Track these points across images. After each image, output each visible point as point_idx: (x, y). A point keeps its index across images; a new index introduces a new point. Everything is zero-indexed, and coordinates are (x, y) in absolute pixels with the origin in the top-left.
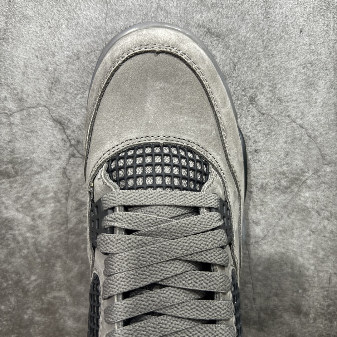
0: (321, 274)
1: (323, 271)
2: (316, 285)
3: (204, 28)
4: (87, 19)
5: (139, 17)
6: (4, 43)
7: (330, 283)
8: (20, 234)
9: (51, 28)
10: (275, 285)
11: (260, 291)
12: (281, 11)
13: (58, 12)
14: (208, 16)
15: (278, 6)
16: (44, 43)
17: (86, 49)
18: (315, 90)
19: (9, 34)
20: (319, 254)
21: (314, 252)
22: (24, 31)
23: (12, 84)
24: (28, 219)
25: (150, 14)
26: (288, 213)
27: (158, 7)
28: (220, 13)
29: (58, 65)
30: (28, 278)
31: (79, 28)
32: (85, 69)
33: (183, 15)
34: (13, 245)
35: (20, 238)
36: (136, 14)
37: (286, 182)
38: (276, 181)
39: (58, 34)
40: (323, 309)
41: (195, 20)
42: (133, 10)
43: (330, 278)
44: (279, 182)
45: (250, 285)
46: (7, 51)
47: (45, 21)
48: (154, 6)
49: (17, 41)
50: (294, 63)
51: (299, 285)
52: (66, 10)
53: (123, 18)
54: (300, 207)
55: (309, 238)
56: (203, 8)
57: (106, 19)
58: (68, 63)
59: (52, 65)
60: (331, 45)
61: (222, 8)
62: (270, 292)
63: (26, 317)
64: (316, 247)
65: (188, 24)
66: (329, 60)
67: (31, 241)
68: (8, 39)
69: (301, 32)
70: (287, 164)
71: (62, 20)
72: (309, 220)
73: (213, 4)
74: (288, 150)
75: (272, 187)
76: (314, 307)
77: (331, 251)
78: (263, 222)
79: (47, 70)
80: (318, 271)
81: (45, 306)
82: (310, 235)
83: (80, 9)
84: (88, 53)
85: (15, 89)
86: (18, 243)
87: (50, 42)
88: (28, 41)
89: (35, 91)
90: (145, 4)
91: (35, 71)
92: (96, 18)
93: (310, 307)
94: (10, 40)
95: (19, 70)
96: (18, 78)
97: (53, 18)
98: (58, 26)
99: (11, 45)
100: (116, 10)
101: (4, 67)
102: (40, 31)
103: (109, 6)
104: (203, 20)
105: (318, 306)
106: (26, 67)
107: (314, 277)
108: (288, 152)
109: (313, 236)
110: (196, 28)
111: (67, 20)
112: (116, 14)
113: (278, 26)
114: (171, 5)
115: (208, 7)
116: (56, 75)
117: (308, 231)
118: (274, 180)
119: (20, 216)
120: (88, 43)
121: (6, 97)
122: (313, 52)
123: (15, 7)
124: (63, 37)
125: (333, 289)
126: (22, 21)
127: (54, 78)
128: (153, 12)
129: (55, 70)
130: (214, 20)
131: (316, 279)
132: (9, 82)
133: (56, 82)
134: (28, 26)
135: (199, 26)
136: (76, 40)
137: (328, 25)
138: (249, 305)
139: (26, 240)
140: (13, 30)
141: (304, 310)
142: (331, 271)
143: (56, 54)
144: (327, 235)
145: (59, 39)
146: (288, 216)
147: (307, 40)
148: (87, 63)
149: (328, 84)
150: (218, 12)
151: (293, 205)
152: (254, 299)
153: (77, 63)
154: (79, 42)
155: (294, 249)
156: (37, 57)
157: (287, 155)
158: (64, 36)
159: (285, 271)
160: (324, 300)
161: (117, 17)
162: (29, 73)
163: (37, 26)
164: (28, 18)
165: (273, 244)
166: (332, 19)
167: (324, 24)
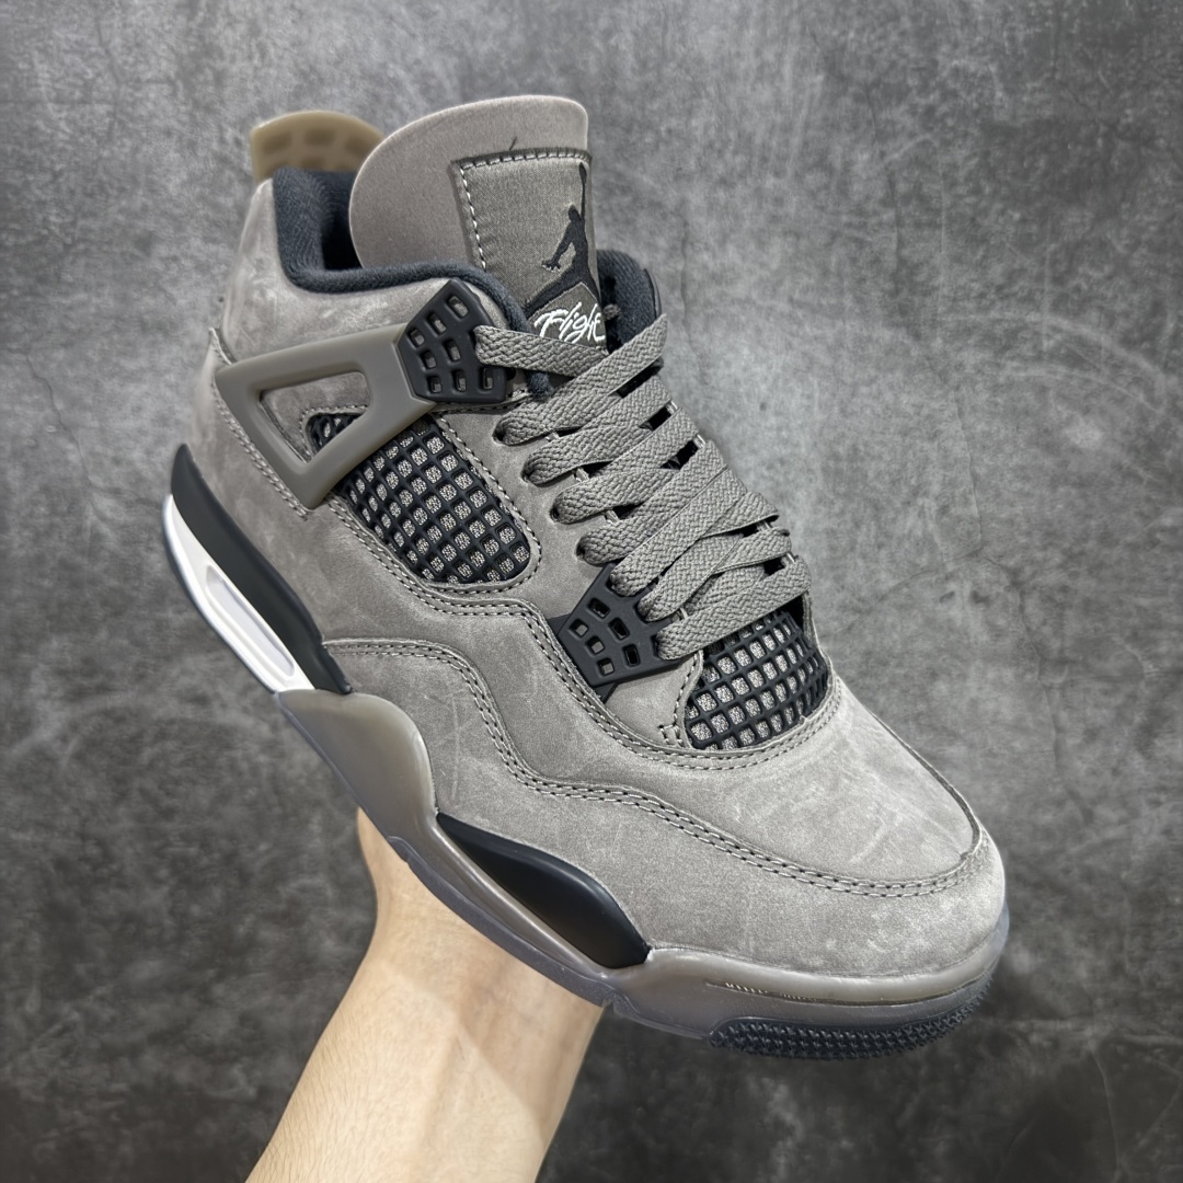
8: (247, 758)
12: (727, 372)
15: (722, 363)
24: (265, 730)
30: (252, 848)
34: (228, 780)
35: (244, 766)
50: (752, 461)
63: (241, 930)
66: (812, 455)
67: (265, 772)
69: (763, 407)
81: (282, 907)
86: (240, 774)
113: (722, 398)
119: (247, 722)
122: (785, 442)
139: (255, 770)
147: (773, 421)
149: (814, 498)
166: (816, 386)
167: (802, 395)
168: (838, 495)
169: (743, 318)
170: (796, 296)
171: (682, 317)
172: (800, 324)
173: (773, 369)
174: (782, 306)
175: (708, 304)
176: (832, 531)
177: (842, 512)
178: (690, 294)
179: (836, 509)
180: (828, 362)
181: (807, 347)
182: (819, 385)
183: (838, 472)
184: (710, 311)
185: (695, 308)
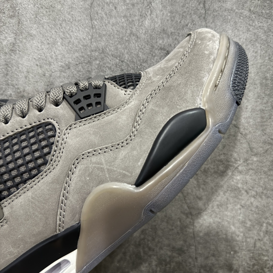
0: (248, 240)
1: (250, 237)
2: (244, 248)
3: (165, 50)
4: (77, 39)
5: (116, 39)
6: (12, 54)
7: (255, 247)
9: (50, 44)
10: (213, 247)
11: (201, 252)
13: (56, 33)
14: (168, 42)
16: (43, 55)
17: (76, 62)
18: (246, 99)
19: (17, 47)
20: (247, 224)
21: (243, 223)
22: (28, 45)
23: (17, 85)
25: (124, 38)
26: (224, 191)
27: (131, 33)
28: (177, 40)
29: (53, 72)
31: (71, 46)
32: (73, 76)
33: (149, 40)
36: (114, 38)
37: (222, 167)
38: (215, 167)
39: (54, 49)
40: (250, 268)
41: (158, 44)
42: (112, 35)
43: (255, 244)
44: (217, 167)
45: (193, 247)
46: (14, 60)
47: (45, 39)
48: (128, 32)
49: (23, 52)
51: (231, 248)
52: (61, 32)
53: (104, 40)
54: (233, 187)
55: (239, 212)
56: (164, 35)
57: (91, 39)
58: (61, 71)
59: (48, 72)
60: (259, 67)
61: (179, 36)
62: (209, 253)
64: (245, 218)
65: (153, 47)
66: (257, 78)
68: (16, 51)
70: (224, 154)
71: (58, 39)
72: (240, 197)
73: (172, 33)
74: (225, 143)
75: (212, 171)
76: (242, 265)
77: (256, 222)
78: (204, 198)
79: (44, 75)
80: (245, 237)
82: (240, 209)
83: (72, 31)
84: (77, 64)
85: (18, 89)
87: (48, 54)
88: (31, 53)
89: (34, 91)
90: (121, 30)
91: (35, 76)
92: (84, 39)
93: (239, 266)
94: (18, 52)
95: (22, 74)
96: (22, 80)
97: (51, 37)
98: (55, 43)
99: (17, 56)
100: (100, 33)
101: (11, 72)
102: (41, 46)
103: (94, 31)
104: (164, 44)
105: (246, 265)
106: (28, 72)
107: (243, 242)
108: (225, 145)
109: (243, 210)
110: (159, 50)
111: (62, 39)
112: (100, 36)
114: (141, 32)
115: (168, 35)
116: (51, 79)
117: (239, 206)
118: (214, 166)
120: (77, 57)
121: (11, 94)
123: (23, 27)
124: (58, 52)
125: (257, 252)
126: (27, 38)
127: (49, 82)
128: (127, 37)
129: (51, 76)
130: (172, 45)
131: (244, 244)
132: (14, 83)
133: (50, 84)
134: (32, 42)
135: (161, 49)
136: (68, 54)
137: (256, 52)
138: (192, 263)
140: (20, 44)
141: (235, 268)
142: (256, 238)
143: (52, 64)
144: (253, 209)
145: (55, 53)
146: (224, 194)
148: (76, 72)
149: (256, 95)
150: (176, 39)
151: (228, 186)
152: (196, 258)
153: (68, 72)
154: (70, 56)
155: (228, 220)
156: (37, 65)
157: (224, 147)
158: (59, 50)
159: (220, 237)
160: (250, 260)
161: (99, 39)
162: (30, 77)
163: (39, 43)
164: (32, 36)
165: (212, 215)
166: (259, 48)
167: (253, 51)
168: (266, 95)
169: (229, 17)
170: (252, 9)
171: (203, 16)
172: (253, 21)
173: (242, 40)
174: (246, 13)
175: (214, 10)
176: (263, 110)
177: (267, 102)
178: (207, 6)
179: (265, 101)
180: (264, 38)
181: (256, 31)
182: (261, 47)
183: (266, 85)
184: (215, 14)
185: (209, 12)
